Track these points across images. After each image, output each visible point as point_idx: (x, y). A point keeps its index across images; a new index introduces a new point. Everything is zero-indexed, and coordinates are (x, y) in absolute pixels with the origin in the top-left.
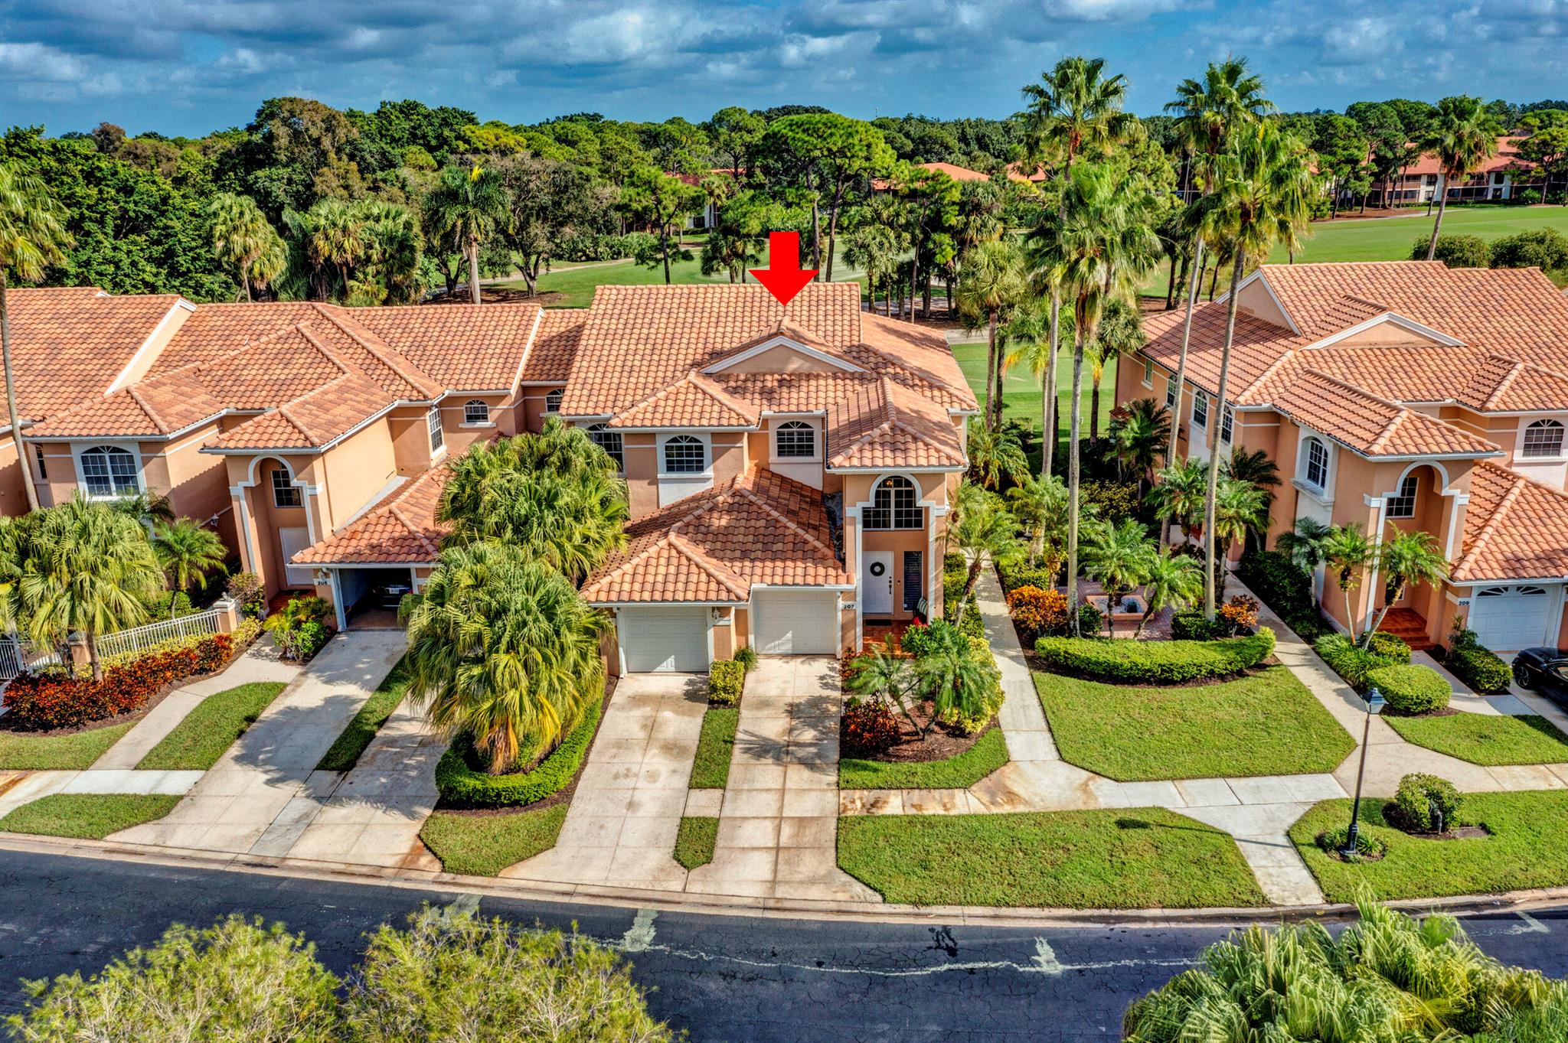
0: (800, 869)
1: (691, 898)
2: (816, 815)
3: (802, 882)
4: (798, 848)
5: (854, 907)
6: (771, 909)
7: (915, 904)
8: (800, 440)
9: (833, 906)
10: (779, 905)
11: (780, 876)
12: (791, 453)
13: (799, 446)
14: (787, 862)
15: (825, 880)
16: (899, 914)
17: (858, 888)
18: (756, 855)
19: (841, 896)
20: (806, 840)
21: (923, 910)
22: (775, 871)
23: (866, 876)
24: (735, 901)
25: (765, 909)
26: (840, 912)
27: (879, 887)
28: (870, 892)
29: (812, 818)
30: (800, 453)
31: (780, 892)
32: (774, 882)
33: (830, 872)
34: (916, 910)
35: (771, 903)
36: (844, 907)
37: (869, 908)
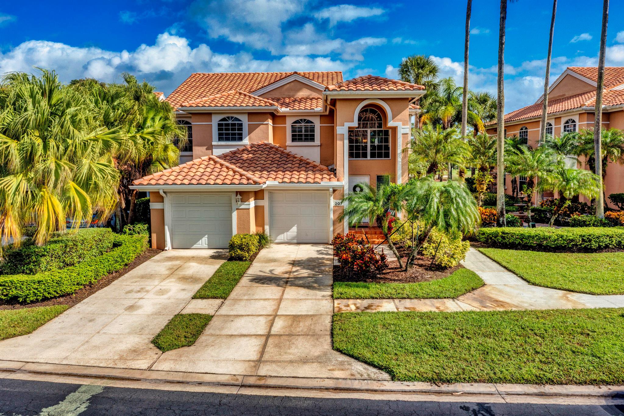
0: (291, 351)
1: (154, 376)
2: (310, 313)
3: (291, 362)
4: (290, 335)
5: (356, 385)
6: (250, 386)
7: (432, 381)
8: (306, 131)
9: (330, 384)
10: (262, 383)
11: (266, 357)
12: (300, 140)
13: (306, 135)
14: (277, 346)
15: (320, 360)
16: (414, 392)
17: (359, 367)
18: (244, 340)
19: (338, 374)
20: (298, 329)
21: (444, 387)
22: (262, 353)
23: (368, 355)
24: (208, 378)
25: (243, 386)
26: (337, 389)
27: (384, 364)
28: (375, 370)
29: (307, 316)
30: (306, 140)
31: (264, 370)
32: (259, 361)
33: (325, 354)
34: (435, 388)
35: (252, 381)
36: (343, 384)
37: (375, 386)
